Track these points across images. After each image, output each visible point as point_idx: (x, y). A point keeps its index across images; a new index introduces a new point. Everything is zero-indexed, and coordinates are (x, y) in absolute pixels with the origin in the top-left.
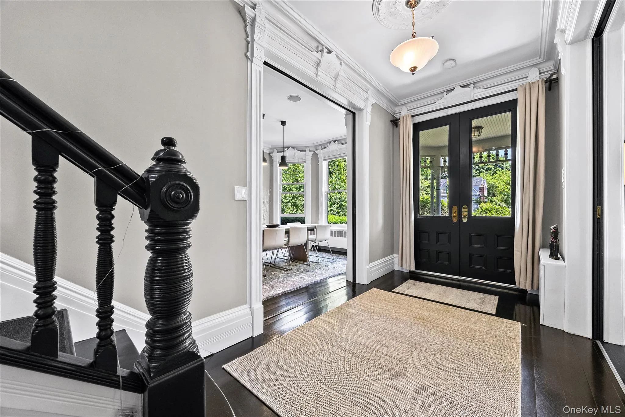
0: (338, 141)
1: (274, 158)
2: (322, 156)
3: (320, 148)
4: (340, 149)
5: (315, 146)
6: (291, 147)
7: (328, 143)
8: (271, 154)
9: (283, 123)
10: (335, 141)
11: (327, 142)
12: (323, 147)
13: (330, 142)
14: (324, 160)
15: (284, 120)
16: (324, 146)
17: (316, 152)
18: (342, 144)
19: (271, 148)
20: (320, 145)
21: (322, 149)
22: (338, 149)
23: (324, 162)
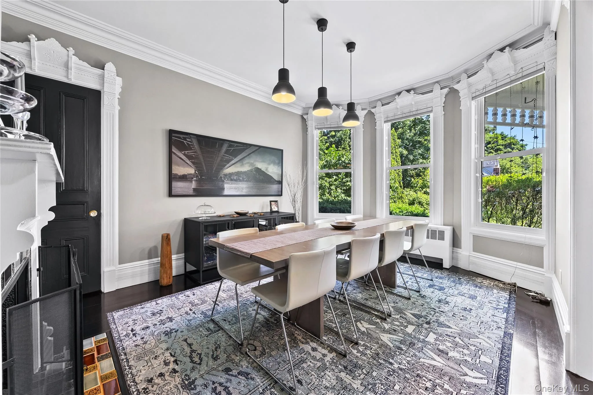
0: (414, 89)
1: (309, 121)
2: (382, 116)
3: (379, 103)
4: (416, 103)
5: (370, 103)
6: (335, 105)
7: (395, 95)
8: (305, 117)
9: (351, 46)
10: (408, 91)
11: (394, 93)
12: (384, 102)
13: (399, 94)
14: (385, 122)
15: (354, 42)
16: (386, 101)
17: (373, 110)
18: (423, 94)
19: (304, 108)
20: (380, 100)
21: (383, 105)
22: (413, 103)
23: (385, 124)
